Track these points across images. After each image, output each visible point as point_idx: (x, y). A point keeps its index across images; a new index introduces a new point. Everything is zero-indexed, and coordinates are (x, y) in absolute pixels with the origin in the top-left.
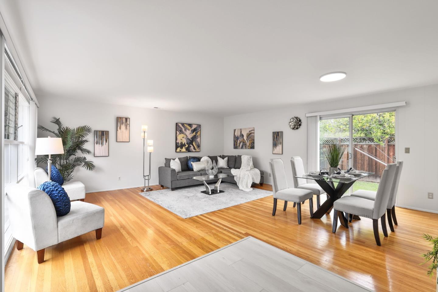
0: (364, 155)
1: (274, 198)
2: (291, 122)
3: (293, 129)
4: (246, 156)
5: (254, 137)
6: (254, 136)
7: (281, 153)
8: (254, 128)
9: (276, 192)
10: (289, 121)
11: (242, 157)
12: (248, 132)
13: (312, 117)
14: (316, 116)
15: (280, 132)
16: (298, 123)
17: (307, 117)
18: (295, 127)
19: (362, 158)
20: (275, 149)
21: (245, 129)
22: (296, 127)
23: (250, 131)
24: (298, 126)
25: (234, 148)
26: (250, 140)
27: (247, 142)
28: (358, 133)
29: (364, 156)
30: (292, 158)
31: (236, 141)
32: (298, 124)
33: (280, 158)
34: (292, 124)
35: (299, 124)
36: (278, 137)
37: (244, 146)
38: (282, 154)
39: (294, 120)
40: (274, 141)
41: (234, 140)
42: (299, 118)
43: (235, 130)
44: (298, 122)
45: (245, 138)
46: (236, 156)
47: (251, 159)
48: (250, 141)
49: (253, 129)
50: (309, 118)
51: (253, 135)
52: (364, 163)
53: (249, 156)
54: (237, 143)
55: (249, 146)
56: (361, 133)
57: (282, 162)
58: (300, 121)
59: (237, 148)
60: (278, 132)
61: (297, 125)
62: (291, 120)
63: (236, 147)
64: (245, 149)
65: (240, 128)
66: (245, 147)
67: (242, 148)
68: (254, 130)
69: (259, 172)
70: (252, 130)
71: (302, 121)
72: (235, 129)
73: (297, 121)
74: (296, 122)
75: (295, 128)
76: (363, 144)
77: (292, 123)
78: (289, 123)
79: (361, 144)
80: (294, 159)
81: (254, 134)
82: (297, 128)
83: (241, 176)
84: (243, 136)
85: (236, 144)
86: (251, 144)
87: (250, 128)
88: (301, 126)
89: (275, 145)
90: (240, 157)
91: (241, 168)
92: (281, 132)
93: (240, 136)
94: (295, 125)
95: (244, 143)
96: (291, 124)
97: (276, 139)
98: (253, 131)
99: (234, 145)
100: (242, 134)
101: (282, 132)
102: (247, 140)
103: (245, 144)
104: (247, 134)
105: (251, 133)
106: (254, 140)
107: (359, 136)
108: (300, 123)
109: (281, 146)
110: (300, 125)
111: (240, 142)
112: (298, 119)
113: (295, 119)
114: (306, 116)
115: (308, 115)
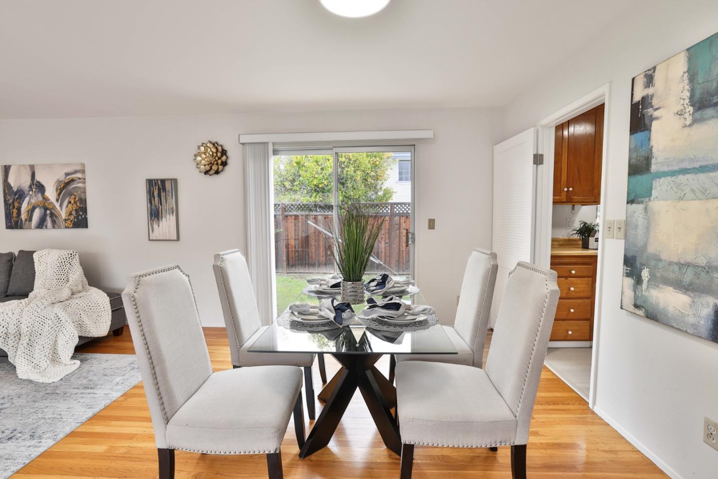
0: (320, 232)
1: (160, 451)
2: (199, 154)
3: (206, 173)
4: (54, 251)
5: (85, 192)
6: (85, 188)
7: (176, 238)
8: (83, 165)
9: (167, 420)
10: (196, 151)
11: (35, 256)
12: (61, 176)
13: (255, 145)
14: (265, 144)
15: (168, 180)
16: (219, 158)
17: (243, 144)
18: (211, 167)
19: (316, 237)
20: (155, 226)
21: (49, 166)
22: (215, 168)
23: (67, 174)
24: (221, 167)
25: (9, 226)
26: (70, 202)
27: (61, 206)
28: (311, 196)
29: (319, 234)
30: (217, 257)
31: (16, 204)
32: (219, 161)
33: (178, 267)
34: (203, 160)
35: (222, 162)
36: (163, 194)
37: (48, 217)
38: (178, 239)
39: (209, 150)
40: (151, 204)
41: (5, 201)
42: (221, 146)
43: (7, 169)
44: (219, 154)
45: (51, 193)
46: (11, 255)
47: (76, 262)
48: (70, 206)
49: (79, 168)
50: (247, 147)
51: (80, 185)
52: (319, 245)
53: (64, 253)
54: (19, 209)
55: (66, 220)
56: (316, 197)
57: (187, 278)
58: (224, 152)
59: (21, 228)
60: (163, 181)
61: (217, 164)
62: (199, 147)
63: (16, 223)
64: (54, 227)
65: (31, 163)
66: (54, 222)
67: (41, 225)
68: (83, 172)
69: (107, 300)
70: (75, 172)
71: (229, 154)
72: (7, 164)
73: (216, 153)
74: (215, 155)
75: (212, 172)
76: (318, 213)
77: (204, 156)
78: (196, 156)
79: (314, 213)
80: (223, 260)
81: (84, 183)
82: (217, 172)
83: (24, 329)
84: (41, 188)
85: (15, 215)
86: (74, 213)
87: (69, 165)
88: (227, 168)
89: (155, 215)
90: (27, 256)
91: (31, 295)
92: (171, 180)
93: (30, 187)
94: (211, 164)
95: (46, 209)
96: (199, 158)
97: (157, 199)
98: (79, 175)
99: (8, 216)
100: (38, 182)
101: (175, 181)
102: (57, 200)
103: (52, 215)
104: (59, 182)
105: (73, 180)
106: (83, 201)
107: (314, 200)
108: (224, 158)
109: (173, 218)
110: (224, 164)
111: (30, 207)
112: (220, 149)
113: (211, 146)
114: (241, 142)
115: (244, 139)
